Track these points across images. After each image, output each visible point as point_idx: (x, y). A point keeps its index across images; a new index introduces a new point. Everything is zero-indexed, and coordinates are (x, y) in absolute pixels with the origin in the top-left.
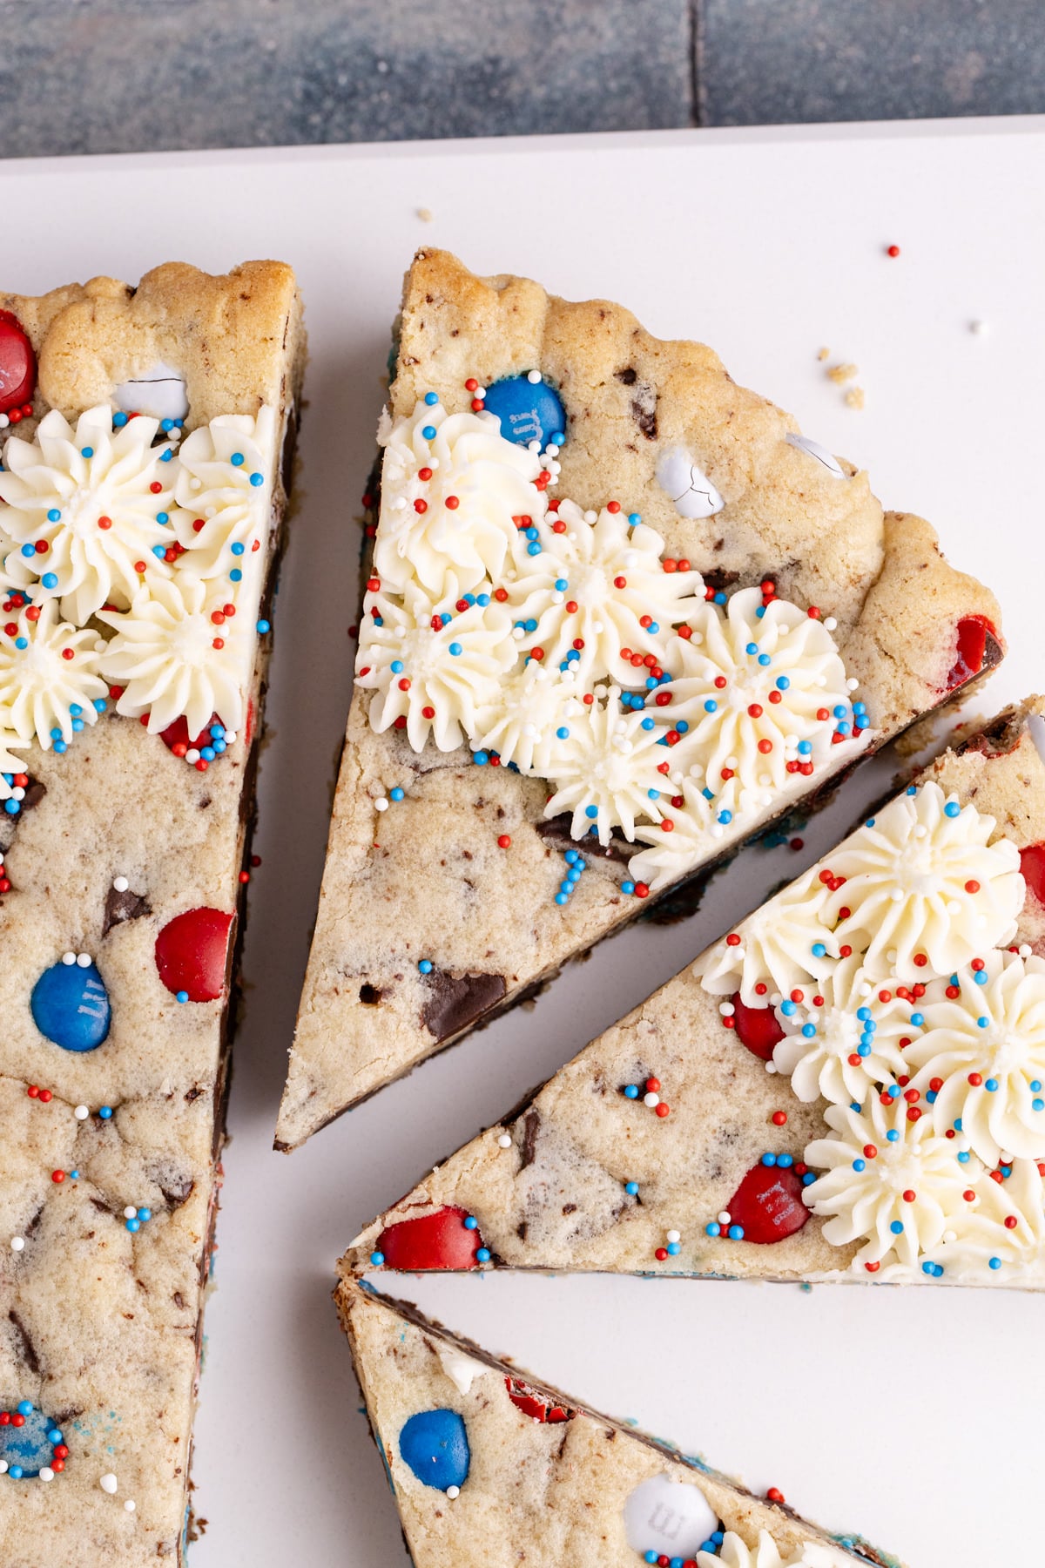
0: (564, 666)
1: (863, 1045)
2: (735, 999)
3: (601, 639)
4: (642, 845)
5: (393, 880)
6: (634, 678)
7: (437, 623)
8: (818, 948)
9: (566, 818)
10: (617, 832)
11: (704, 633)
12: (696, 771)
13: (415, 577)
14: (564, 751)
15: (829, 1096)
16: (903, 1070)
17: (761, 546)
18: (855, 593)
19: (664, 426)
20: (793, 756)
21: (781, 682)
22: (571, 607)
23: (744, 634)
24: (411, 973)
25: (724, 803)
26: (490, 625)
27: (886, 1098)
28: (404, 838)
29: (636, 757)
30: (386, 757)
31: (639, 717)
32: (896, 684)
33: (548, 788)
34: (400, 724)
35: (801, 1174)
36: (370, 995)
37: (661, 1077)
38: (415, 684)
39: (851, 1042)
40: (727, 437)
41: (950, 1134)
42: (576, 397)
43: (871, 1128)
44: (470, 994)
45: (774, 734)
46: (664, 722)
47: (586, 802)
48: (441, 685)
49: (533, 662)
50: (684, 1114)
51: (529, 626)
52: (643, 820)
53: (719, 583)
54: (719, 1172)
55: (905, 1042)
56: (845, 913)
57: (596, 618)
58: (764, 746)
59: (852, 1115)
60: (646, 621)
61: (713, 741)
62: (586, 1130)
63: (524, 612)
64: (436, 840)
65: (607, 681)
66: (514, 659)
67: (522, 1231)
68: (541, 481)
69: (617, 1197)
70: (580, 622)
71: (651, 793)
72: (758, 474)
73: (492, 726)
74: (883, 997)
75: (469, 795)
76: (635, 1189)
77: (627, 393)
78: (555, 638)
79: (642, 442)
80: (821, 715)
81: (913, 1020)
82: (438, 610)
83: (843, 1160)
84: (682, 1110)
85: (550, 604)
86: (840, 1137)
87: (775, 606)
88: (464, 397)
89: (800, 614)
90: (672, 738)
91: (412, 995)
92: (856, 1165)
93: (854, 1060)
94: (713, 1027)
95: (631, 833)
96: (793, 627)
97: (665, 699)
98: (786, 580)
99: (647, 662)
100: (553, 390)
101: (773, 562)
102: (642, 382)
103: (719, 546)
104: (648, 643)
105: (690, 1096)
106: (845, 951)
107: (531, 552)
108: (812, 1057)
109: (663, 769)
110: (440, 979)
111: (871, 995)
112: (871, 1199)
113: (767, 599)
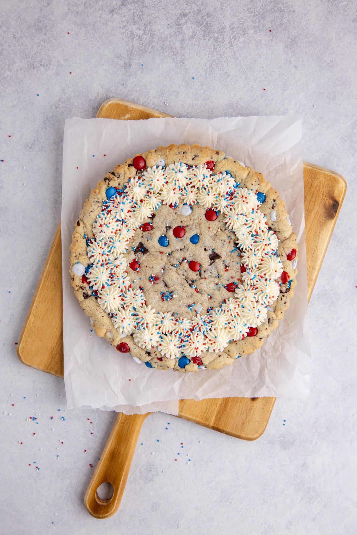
0: (248, 227)
1: (253, 279)
2: (243, 265)
3: (254, 227)
4: (244, 252)
5: (215, 239)
6: (254, 233)
7: (237, 215)
8: (255, 266)
9: (238, 244)
10: (242, 249)
11: (265, 233)
12: (255, 247)
13: (238, 208)
14: (242, 237)
15: (245, 281)
16: (255, 284)
17: (277, 228)
18: (284, 239)
19: (275, 208)
20: (266, 253)
21: (270, 244)
22: (253, 222)
23: (269, 236)
24: (211, 250)
25: (256, 253)
26: (243, 218)
27: (251, 286)
28: (219, 235)
29: (250, 242)
30: (223, 225)
31: (253, 238)
32: (282, 251)
33: (238, 240)
34: (226, 223)
35: (237, 287)
36: (205, 250)
37: (230, 267)
38: (231, 220)
39: (252, 277)
40: (281, 214)
41: (255, 294)
42: (267, 199)
43: (247, 288)
44: (216, 256)
45: (266, 249)
46: (255, 240)
47: (241, 244)
48: (234, 221)
49: (245, 225)
50: (229, 272)
51: (247, 221)
52: (246, 249)
53: (270, 228)
54: (229, 280)
55: (257, 281)
56: (261, 264)
57: (254, 224)
58: (264, 249)
59: (246, 284)
60: (260, 228)
61: (259, 245)
62: (219, 267)
63: (248, 219)
64: (223, 237)
65: (251, 232)
66: (243, 223)
67: (205, 271)
68: (258, 206)
69: (217, 275)
70: (253, 224)
71: (249, 247)
72: (282, 220)
73: (236, 229)
74: (258, 275)
75: (229, 235)
76: (219, 276)
77: (273, 202)
78: (249, 224)
79: (271, 208)
80: (272, 250)
81: (260, 280)
82: (238, 213)
83: (242, 289)
84: (230, 271)
85: (251, 220)
86: (243, 286)
87: (274, 235)
88: (255, 192)
89: (277, 237)
90: (254, 242)
91: (209, 252)
92: (243, 290)
93: (251, 280)
94: (239, 265)
95: (244, 250)
96: (275, 238)
97: (256, 238)
98: (277, 233)
99: (257, 232)
100: (265, 197)
101: (277, 230)
102: (275, 202)
103: (272, 225)
104: (258, 231)
105: (232, 271)
106: (258, 268)
107: (252, 213)
108: (247, 276)
109: (252, 245)
110: (214, 252)
111: (258, 274)
112: (242, 295)
113: (274, 234)
